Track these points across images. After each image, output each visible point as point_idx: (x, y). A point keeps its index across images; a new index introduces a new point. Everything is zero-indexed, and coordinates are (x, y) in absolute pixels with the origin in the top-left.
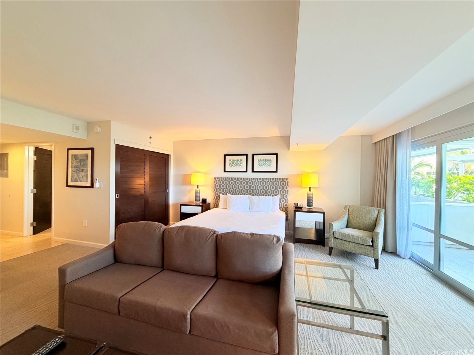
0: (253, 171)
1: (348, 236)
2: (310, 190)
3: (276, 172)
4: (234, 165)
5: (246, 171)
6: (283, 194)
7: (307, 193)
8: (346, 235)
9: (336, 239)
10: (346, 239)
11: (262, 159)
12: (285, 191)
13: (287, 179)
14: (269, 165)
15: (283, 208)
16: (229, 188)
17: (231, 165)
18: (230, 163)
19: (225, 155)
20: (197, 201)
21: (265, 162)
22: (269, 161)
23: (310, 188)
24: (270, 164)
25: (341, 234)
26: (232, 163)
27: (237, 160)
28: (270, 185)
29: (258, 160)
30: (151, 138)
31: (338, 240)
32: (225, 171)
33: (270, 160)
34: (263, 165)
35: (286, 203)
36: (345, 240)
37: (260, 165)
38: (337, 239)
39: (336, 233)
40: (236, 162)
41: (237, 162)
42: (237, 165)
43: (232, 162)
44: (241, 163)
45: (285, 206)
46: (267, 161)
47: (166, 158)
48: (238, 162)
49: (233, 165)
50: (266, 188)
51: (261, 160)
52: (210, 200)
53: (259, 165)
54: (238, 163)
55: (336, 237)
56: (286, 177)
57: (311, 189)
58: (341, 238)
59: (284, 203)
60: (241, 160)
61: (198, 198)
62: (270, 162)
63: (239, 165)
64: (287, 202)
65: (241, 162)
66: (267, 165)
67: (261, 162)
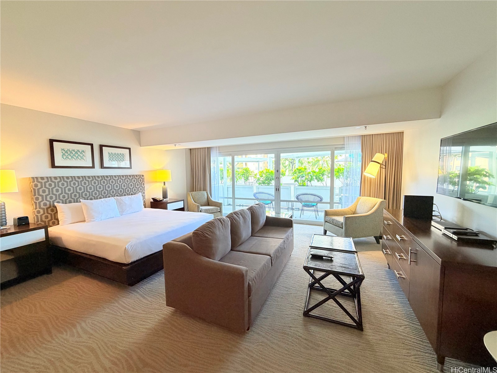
0: (102, 167)
2: (164, 184)
3: (131, 168)
4: (72, 157)
5: (93, 167)
13: (143, 176)
14: (122, 160)
17: (64, 156)
20: (4, 226)
21: (118, 157)
22: (122, 155)
23: (164, 183)
24: (123, 160)
26: (68, 155)
27: (76, 150)
28: (120, 184)
29: (109, 154)
32: (54, 166)
37: (112, 159)
40: (74, 153)
41: (76, 153)
42: (77, 157)
43: (66, 152)
44: (83, 155)
46: (119, 156)
48: (78, 154)
49: (70, 157)
51: (112, 154)
53: (110, 159)
56: (141, 174)
57: (166, 183)
60: (83, 151)
62: (123, 157)
63: (80, 158)
65: (83, 153)
66: (119, 160)
67: (112, 156)
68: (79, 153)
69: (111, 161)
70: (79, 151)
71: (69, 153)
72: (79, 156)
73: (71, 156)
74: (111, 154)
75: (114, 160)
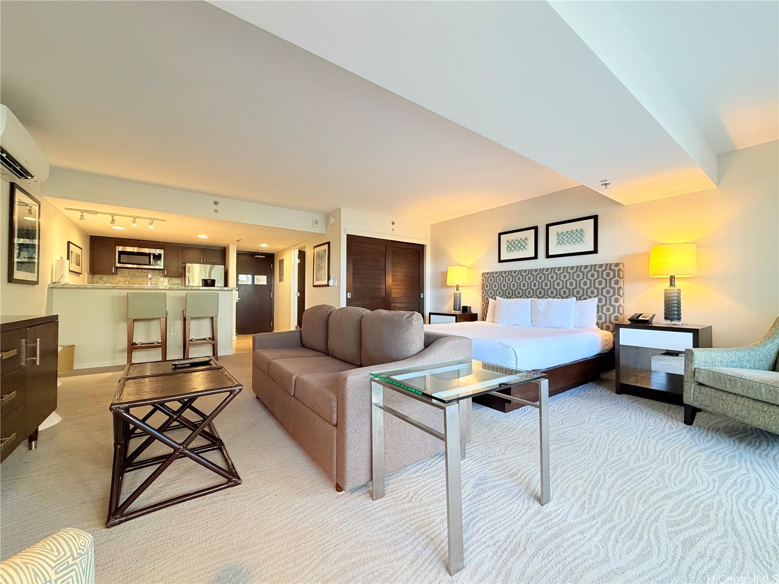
0: (548, 256)
1: (730, 379)
2: (672, 283)
3: (595, 251)
4: (515, 248)
5: (536, 257)
6: (608, 296)
7: (665, 290)
8: (724, 377)
9: (700, 387)
10: (727, 388)
11: (565, 231)
12: (614, 288)
13: (617, 265)
14: (579, 240)
15: (608, 324)
16: (504, 289)
17: (509, 249)
18: (508, 247)
19: (500, 234)
20: (456, 310)
21: (572, 236)
22: (579, 233)
23: (672, 280)
24: (581, 239)
25: (714, 375)
26: (512, 246)
27: (519, 240)
29: (558, 234)
30: (393, 223)
31: (707, 389)
32: (500, 261)
33: (581, 230)
34: (568, 241)
35: (616, 314)
36: (724, 389)
37: (561, 242)
38: (703, 387)
39: (699, 372)
40: (517, 243)
42: (520, 248)
43: (511, 244)
44: (526, 244)
45: (613, 321)
46: (574, 234)
47: (419, 250)
48: (520, 243)
49: (513, 249)
50: (571, 284)
51: (562, 233)
52: (476, 309)
53: (559, 242)
54: (521, 245)
55: (700, 380)
56: (615, 261)
57: (677, 283)
58: (712, 384)
59: (610, 315)
60: (526, 239)
61: (458, 306)
62: (581, 235)
63: (522, 248)
64: (619, 312)
65: (526, 241)
66: (574, 241)
67: (562, 237)
68: (522, 242)
69: (561, 245)
70: (521, 239)
71: (512, 244)
72: (522, 245)
73: (514, 246)
74: (560, 234)
75: (565, 242)
